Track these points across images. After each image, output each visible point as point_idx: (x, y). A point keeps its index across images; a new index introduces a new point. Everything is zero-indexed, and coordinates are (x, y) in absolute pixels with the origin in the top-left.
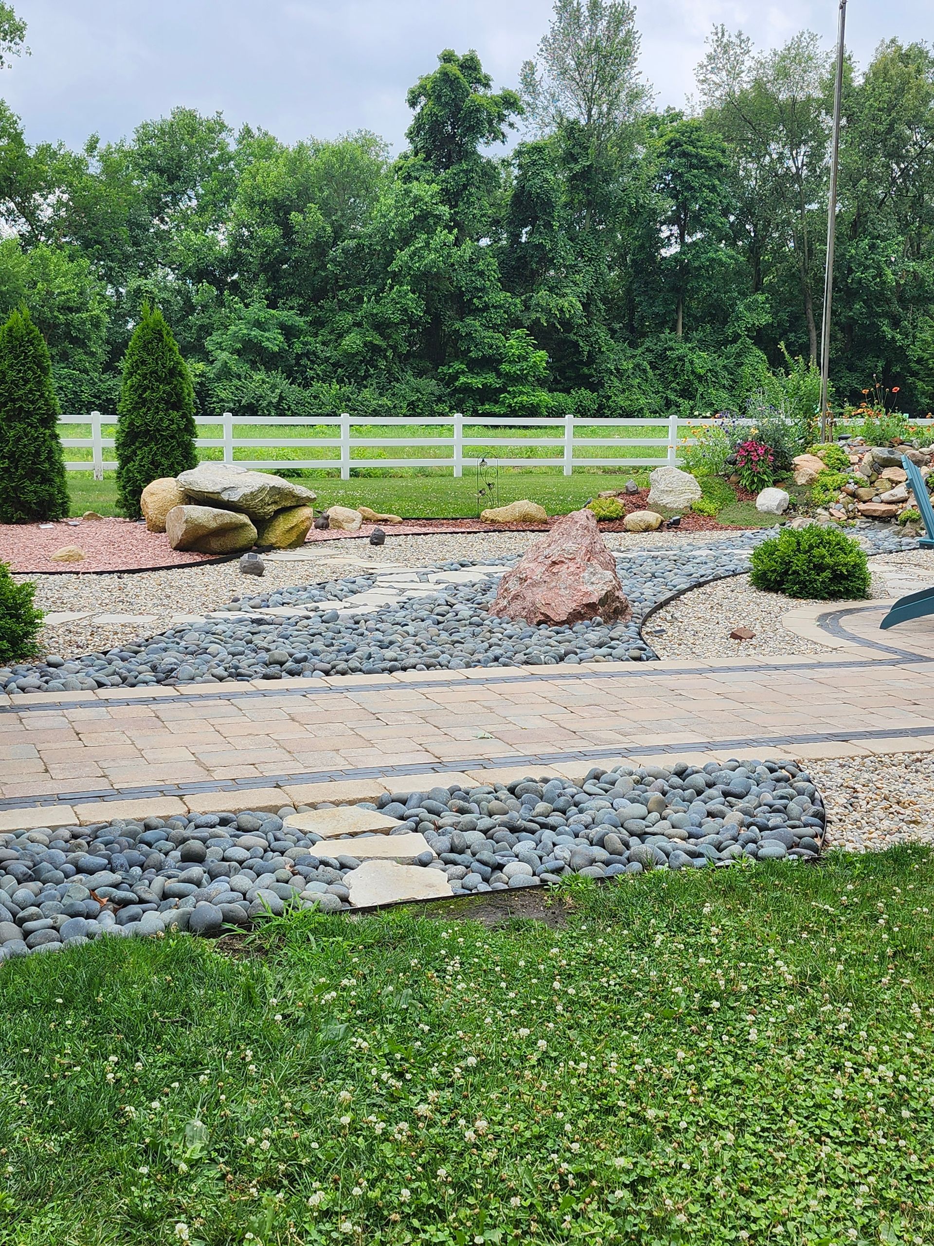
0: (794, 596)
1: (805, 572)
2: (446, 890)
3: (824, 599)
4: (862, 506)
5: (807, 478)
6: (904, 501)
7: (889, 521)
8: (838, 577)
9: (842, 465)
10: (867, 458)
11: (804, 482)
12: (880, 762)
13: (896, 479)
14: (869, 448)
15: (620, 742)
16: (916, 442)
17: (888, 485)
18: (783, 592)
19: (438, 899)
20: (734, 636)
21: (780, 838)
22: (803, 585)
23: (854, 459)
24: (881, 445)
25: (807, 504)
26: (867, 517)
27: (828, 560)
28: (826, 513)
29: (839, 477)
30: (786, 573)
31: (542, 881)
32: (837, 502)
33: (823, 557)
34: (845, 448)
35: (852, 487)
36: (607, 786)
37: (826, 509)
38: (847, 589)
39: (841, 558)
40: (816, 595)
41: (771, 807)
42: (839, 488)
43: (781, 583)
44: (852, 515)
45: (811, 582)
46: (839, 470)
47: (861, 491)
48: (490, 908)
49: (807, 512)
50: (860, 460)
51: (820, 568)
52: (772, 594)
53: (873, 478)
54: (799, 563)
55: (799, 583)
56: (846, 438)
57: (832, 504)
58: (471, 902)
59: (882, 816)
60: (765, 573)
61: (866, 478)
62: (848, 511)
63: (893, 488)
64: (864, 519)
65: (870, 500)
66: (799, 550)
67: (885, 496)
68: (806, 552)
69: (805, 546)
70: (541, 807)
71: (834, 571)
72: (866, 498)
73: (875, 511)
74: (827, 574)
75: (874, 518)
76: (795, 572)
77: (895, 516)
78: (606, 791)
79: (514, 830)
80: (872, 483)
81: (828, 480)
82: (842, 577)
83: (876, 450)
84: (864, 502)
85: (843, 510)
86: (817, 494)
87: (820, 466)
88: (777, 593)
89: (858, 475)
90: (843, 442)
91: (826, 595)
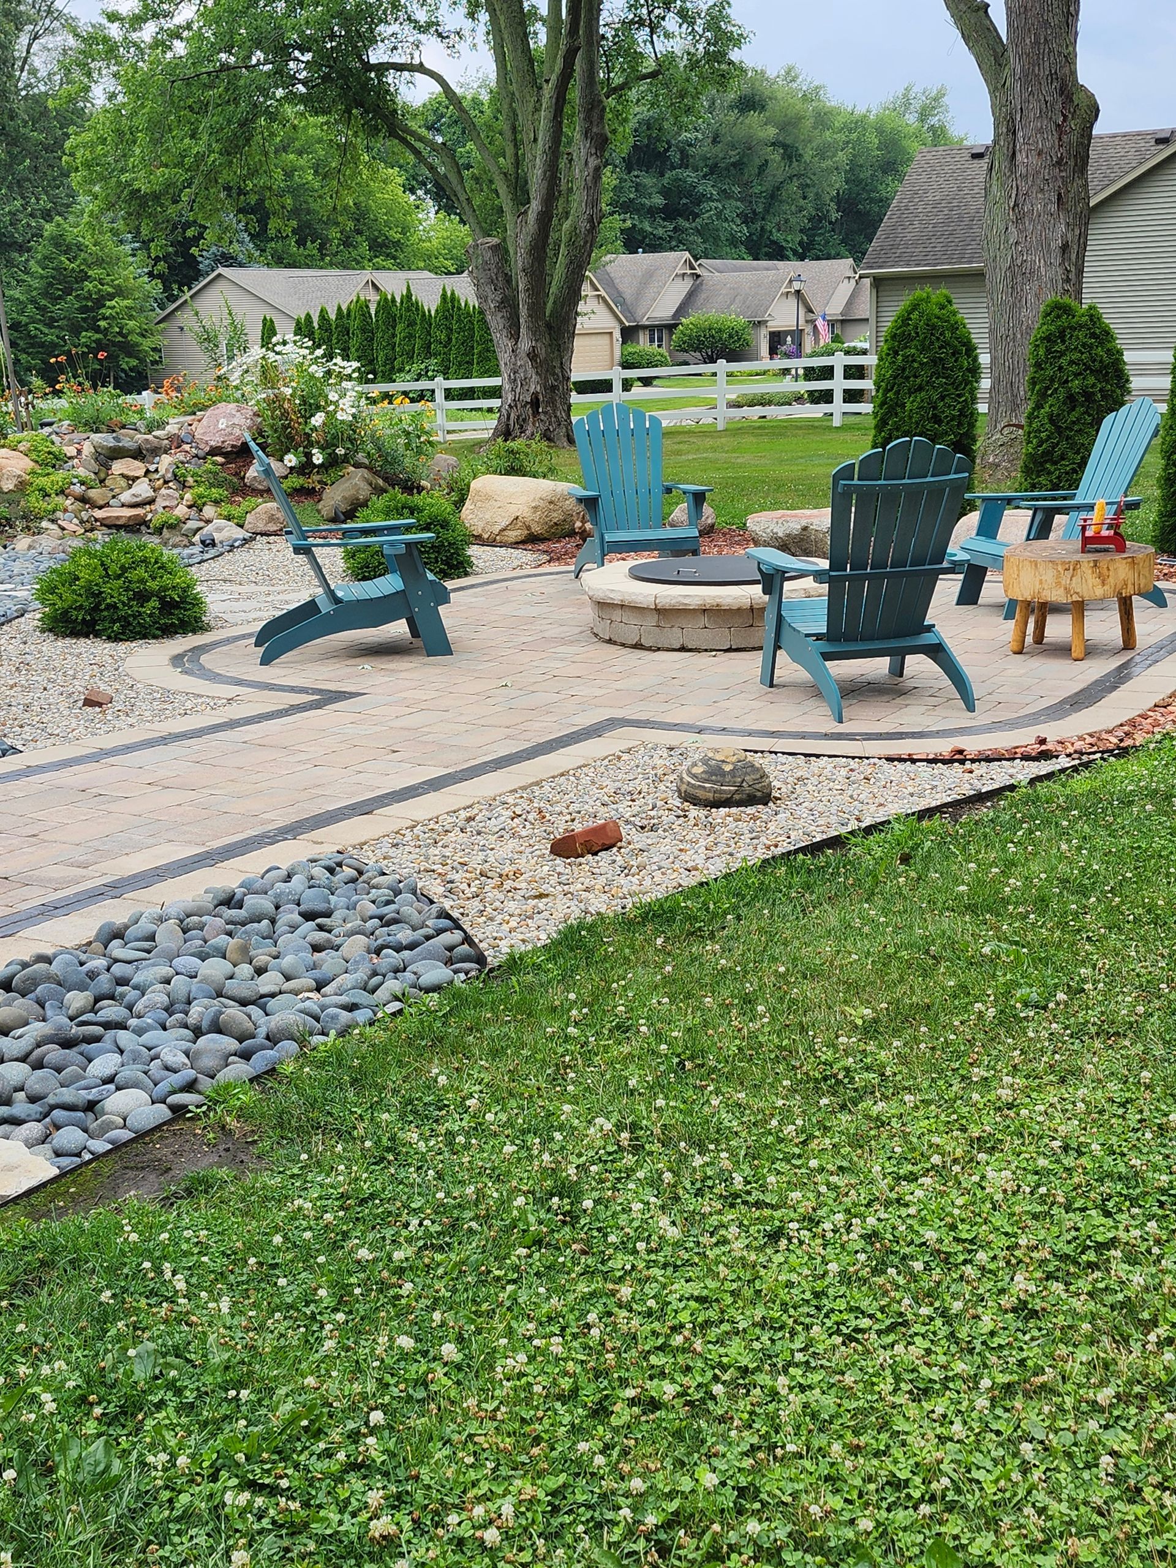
0: (115, 638)
1: (123, 603)
2: (43, 1169)
3: (155, 637)
4: (99, 514)
5: (15, 481)
6: (152, 501)
7: (139, 531)
8: (168, 606)
9: (57, 460)
10: (87, 449)
11: (11, 487)
12: (435, 832)
13: (131, 474)
14: (85, 436)
15: (85, 878)
16: (141, 425)
17: (123, 483)
18: (97, 635)
19: (44, 1185)
20: (89, 703)
21: (431, 956)
22: (126, 622)
23: (71, 451)
24: (97, 431)
25: (24, 517)
26: (109, 527)
27: (153, 585)
28: (55, 527)
29: (59, 476)
30: (96, 609)
31: (174, 1108)
32: (65, 511)
33: (142, 581)
34: (54, 437)
35: (78, 489)
36: (146, 945)
37: (53, 521)
38: (181, 620)
39: (167, 580)
40: (144, 634)
41: (381, 918)
42: (62, 492)
43: (94, 622)
44: (88, 526)
45: (135, 617)
46: (54, 466)
47: (93, 494)
48: (131, 1174)
49: (28, 528)
50: (79, 452)
51: (142, 597)
52: (83, 640)
53: (102, 475)
54: (113, 591)
55: (119, 620)
56: (50, 424)
57: (59, 514)
58: (97, 1173)
59: (501, 897)
60: (65, 613)
61: (93, 476)
62: (82, 522)
63: (130, 486)
64: (106, 530)
65: (107, 505)
66: (108, 575)
67: (126, 497)
68: (118, 577)
69: (114, 568)
70: (77, 999)
71: (162, 599)
72: (102, 503)
73: (118, 518)
74: (154, 603)
75: (118, 527)
76: (109, 607)
77: (146, 523)
78: (149, 952)
79: (67, 1044)
80: (102, 481)
81: (42, 481)
82: (174, 605)
83: (96, 437)
84: (100, 508)
85: (75, 521)
86: (35, 502)
87: (27, 464)
88: (87, 636)
89: (82, 472)
90: (48, 430)
91: (159, 633)
